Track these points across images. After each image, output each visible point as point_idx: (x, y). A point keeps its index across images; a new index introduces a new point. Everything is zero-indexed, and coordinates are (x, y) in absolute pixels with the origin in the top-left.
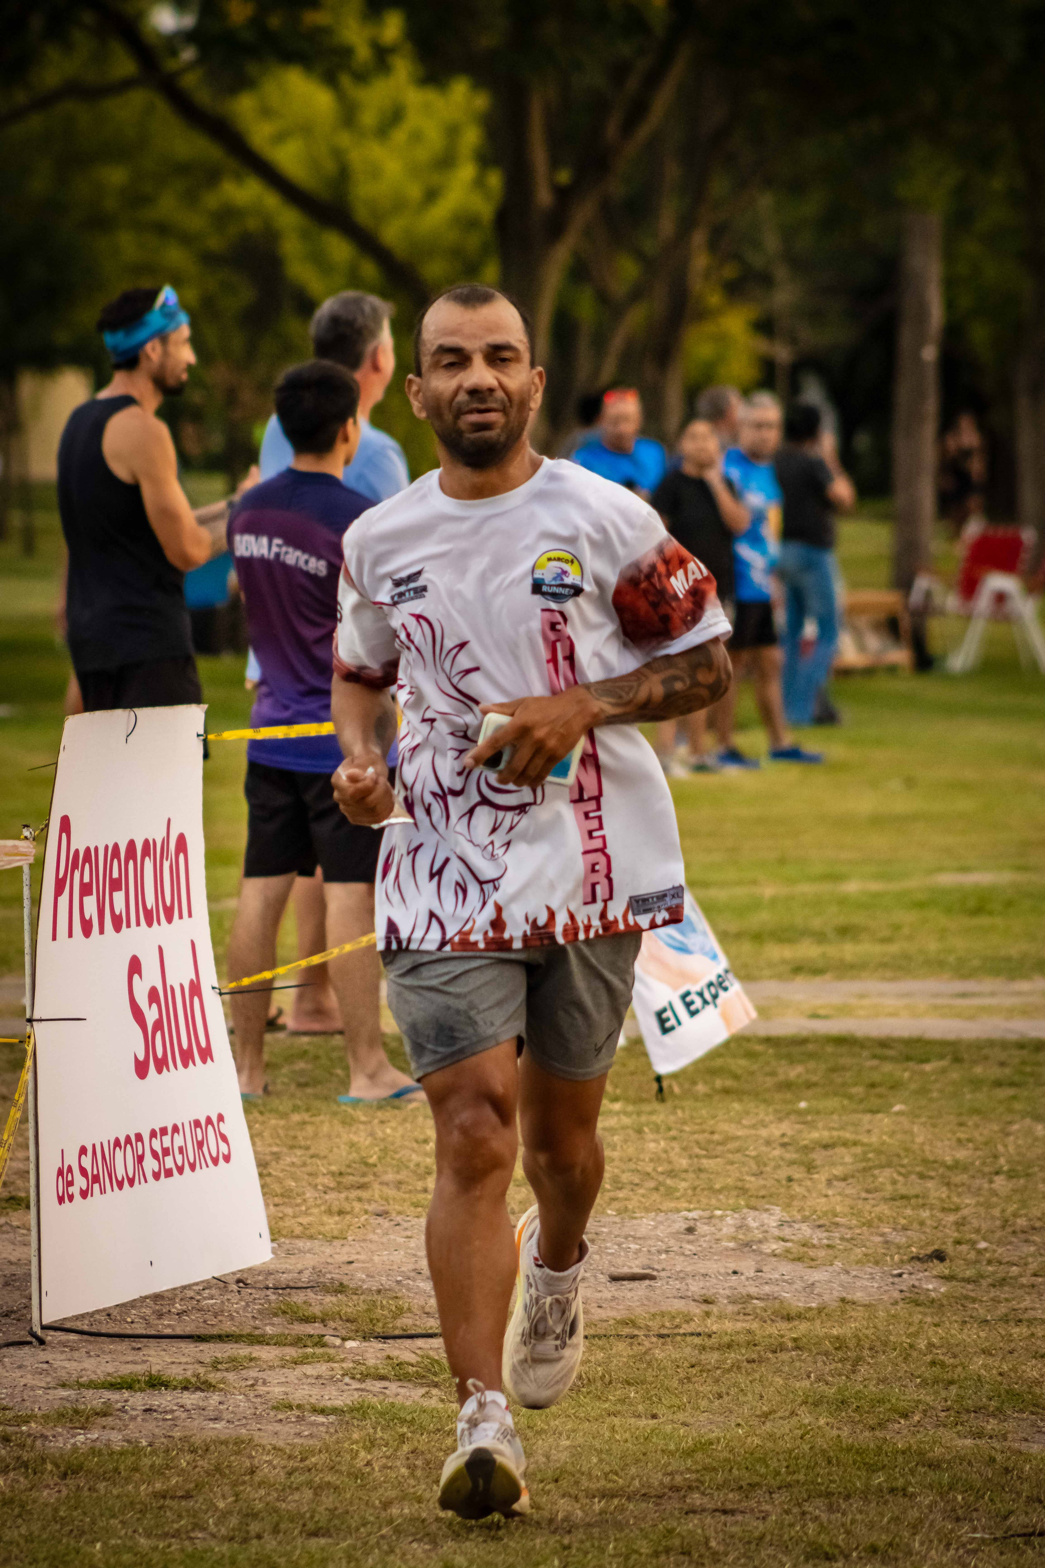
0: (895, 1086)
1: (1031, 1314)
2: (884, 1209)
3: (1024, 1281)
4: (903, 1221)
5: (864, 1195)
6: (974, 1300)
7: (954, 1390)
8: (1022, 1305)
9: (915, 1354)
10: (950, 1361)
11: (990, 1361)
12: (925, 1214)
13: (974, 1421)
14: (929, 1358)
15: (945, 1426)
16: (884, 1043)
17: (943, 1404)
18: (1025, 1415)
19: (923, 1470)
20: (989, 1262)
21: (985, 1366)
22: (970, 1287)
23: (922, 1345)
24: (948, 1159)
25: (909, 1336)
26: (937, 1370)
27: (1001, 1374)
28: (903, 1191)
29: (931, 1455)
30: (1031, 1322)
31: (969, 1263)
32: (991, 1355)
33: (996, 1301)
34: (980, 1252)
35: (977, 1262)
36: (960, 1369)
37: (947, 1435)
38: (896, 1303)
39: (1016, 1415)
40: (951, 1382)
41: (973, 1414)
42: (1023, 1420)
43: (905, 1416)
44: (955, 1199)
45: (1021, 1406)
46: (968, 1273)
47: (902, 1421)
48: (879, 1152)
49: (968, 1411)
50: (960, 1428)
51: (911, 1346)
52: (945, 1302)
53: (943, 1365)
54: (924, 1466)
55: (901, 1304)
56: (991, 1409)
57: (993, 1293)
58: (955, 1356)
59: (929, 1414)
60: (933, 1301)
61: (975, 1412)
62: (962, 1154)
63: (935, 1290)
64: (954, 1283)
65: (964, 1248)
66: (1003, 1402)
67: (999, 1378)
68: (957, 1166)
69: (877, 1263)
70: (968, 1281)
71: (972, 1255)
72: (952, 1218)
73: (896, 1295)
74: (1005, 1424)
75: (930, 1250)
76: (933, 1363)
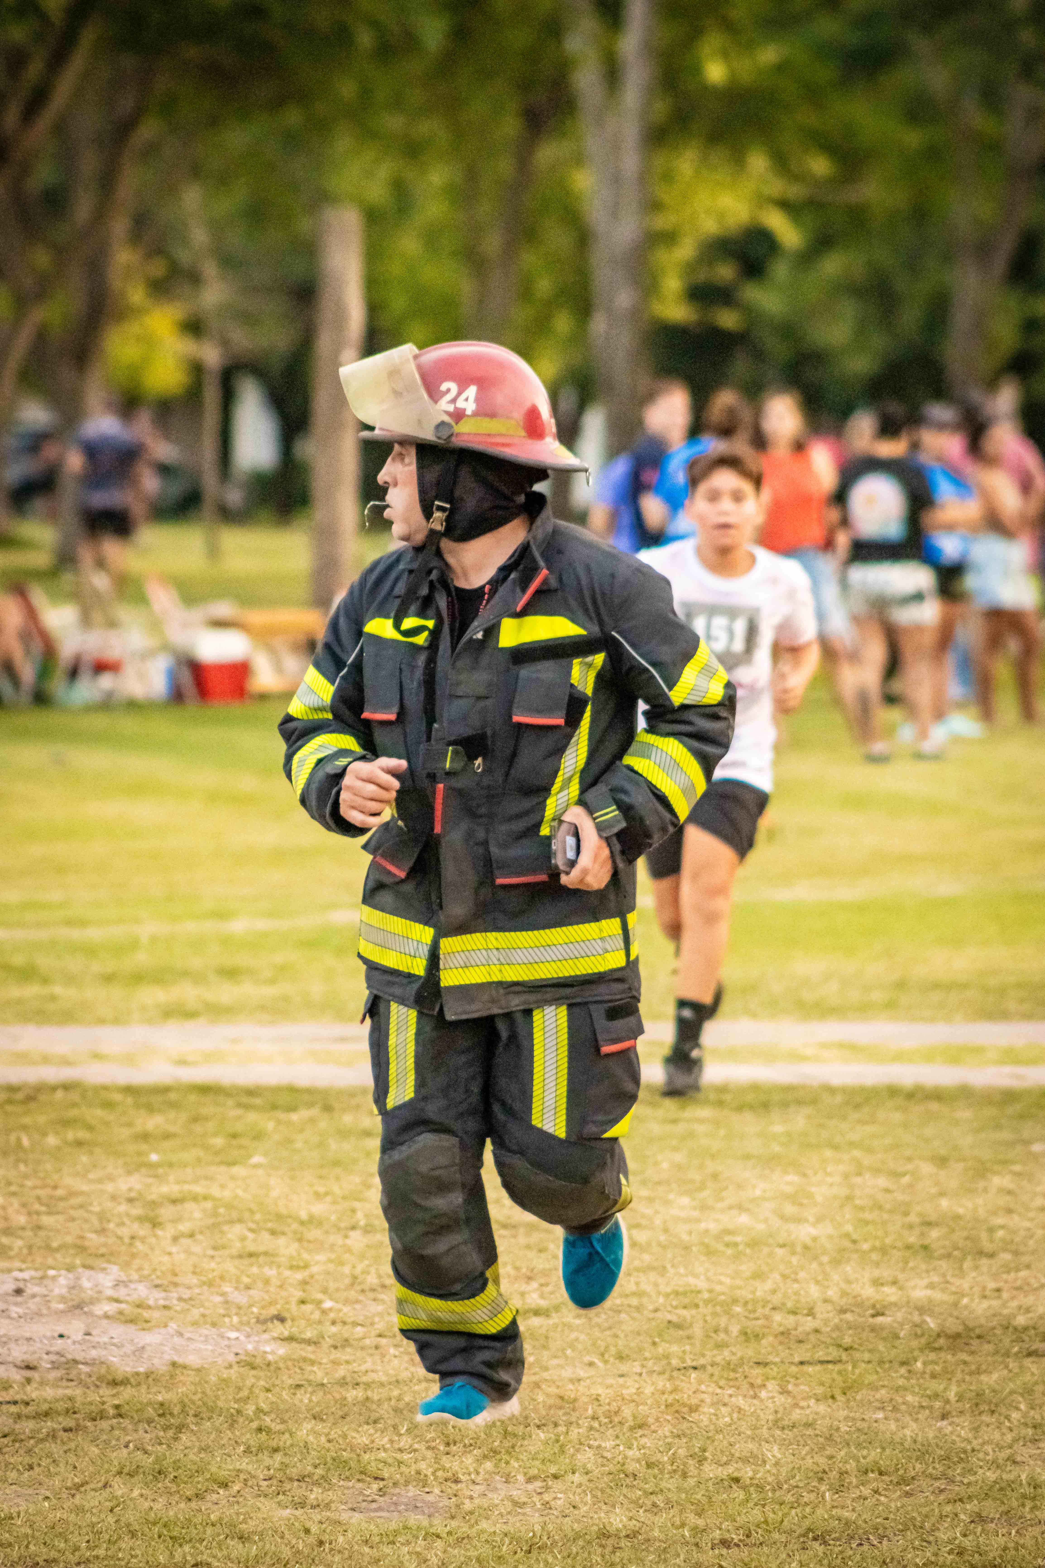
0: (259, 1136)
1: (371, 1377)
2: (230, 1267)
3: (367, 1342)
4: (246, 1280)
5: (210, 1252)
6: (313, 1363)
7: (278, 1457)
8: (363, 1368)
9: (241, 1420)
10: (276, 1427)
11: (319, 1427)
12: (270, 1272)
13: (297, 1490)
14: (255, 1425)
15: (266, 1496)
16: (251, 1092)
17: (266, 1472)
18: (350, 1484)
19: (232, 1543)
20: (334, 1323)
21: (313, 1431)
22: (310, 1348)
23: (250, 1409)
24: (304, 1215)
25: (237, 1401)
26: (263, 1436)
27: (329, 1441)
28: (251, 1247)
29: (244, 1526)
30: (368, 1385)
31: (310, 1323)
32: (322, 1420)
33: (335, 1362)
34: (324, 1312)
35: (320, 1322)
36: (287, 1435)
37: (266, 1506)
38: (230, 1366)
39: (342, 1483)
40: (276, 1450)
41: (296, 1483)
42: (348, 1488)
43: (225, 1485)
44: (305, 1256)
45: (347, 1474)
46: (308, 1335)
47: (221, 1491)
48: (229, 1206)
49: (291, 1480)
50: (281, 1497)
51: (239, 1412)
52: (281, 1365)
53: (269, 1431)
54: (233, 1538)
55: (236, 1368)
56: (316, 1478)
57: (336, 1355)
58: (283, 1422)
59: (250, 1483)
60: (269, 1365)
61: (298, 1480)
62: (318, 1209)
63: (273, 1353)
64: (294, 1345)
65: (308, 1308)
66: (329, 1469)
67: (328, 1445)
68: (313, 1221)
69: (214, 1325)
70: (309, 1342)
71: (317, 1315)
72: (299, 1276)
73: (231, 1358)
74: (330, 1493)
75: (273, 1311)
76: (260, 1430)
